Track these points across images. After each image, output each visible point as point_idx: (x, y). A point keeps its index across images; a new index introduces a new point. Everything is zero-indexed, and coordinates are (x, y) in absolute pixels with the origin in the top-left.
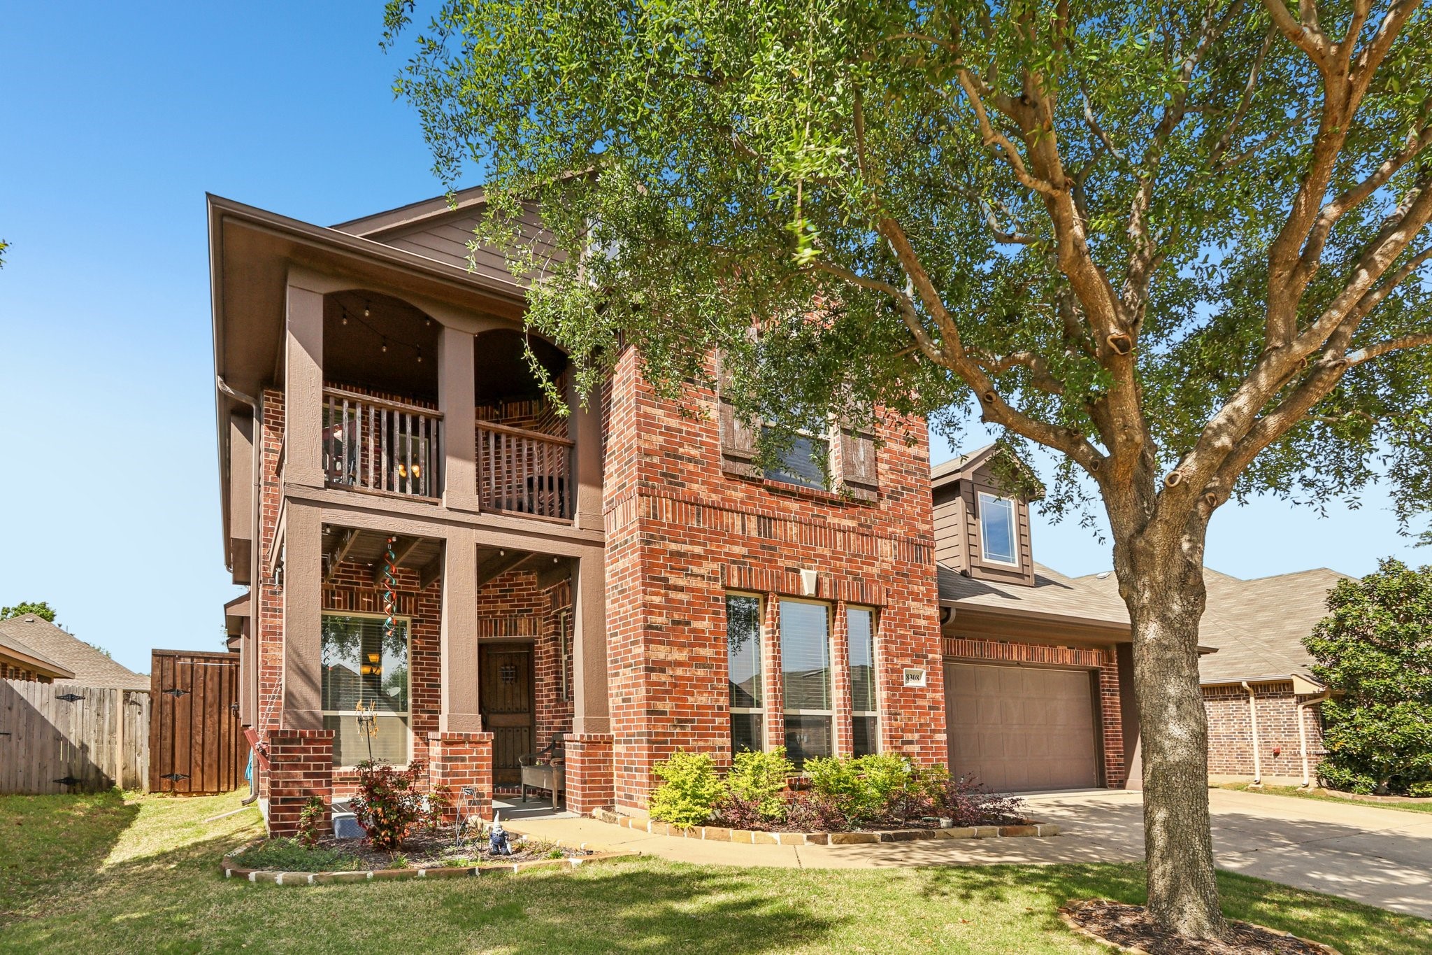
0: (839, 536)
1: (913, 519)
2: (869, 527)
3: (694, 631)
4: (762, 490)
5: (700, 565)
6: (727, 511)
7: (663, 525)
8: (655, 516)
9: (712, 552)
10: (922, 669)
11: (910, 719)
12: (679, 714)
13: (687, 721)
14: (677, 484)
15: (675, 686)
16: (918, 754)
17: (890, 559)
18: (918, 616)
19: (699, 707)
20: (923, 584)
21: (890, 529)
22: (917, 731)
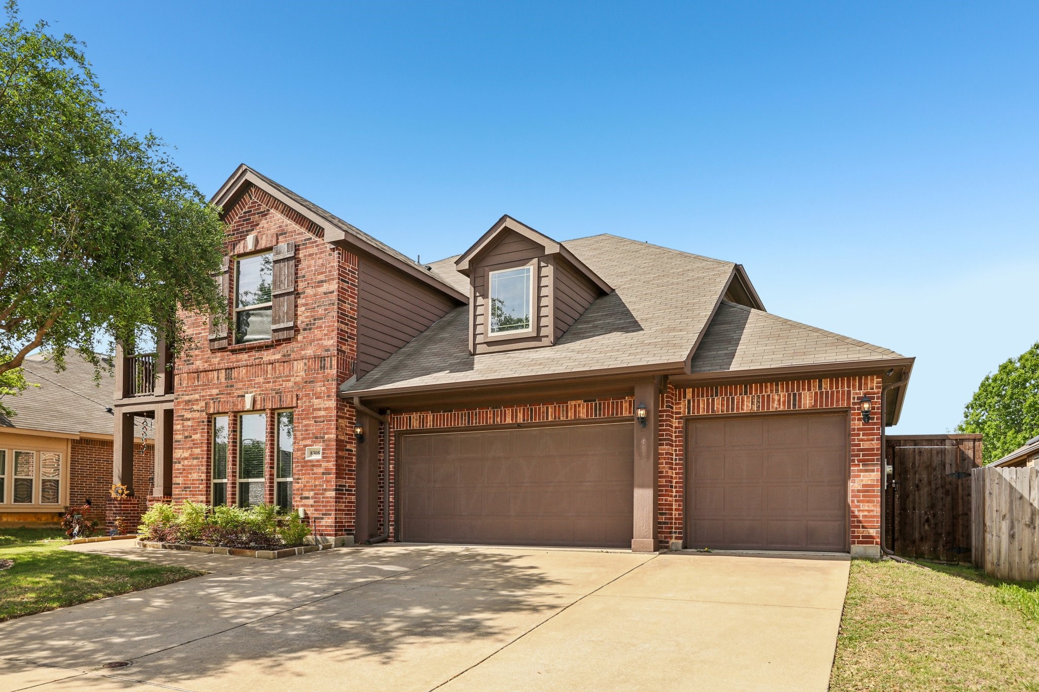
0: (270, 367)
1: (321, 339)
2: (289, 355)
3: (193, 440)
4: (228, 353)
5: (198, 404)
6: (211, 371)
7: (183, 387)
8: (181, 383)
9: (203, 396)
10: (319, 447)
11: (307, 482)
12: (185, 484)
13: (188, 488)
14: (190, 364)
15: (184, 470)
16: (312, 506)
17: (302, 373)
18: (320, 409)
19: (193, 480)
20: (324, 385)
21: (303, 352)
22: (312, 490)
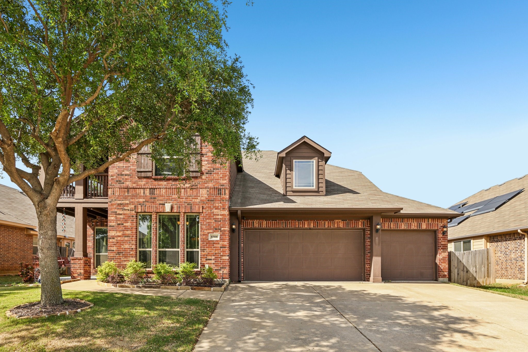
0: (183, 190)
1: (218, 180)
2: (197, 185)
3: (125, 226)
4: (152, 180)
5: (128, 206)
6: (138, 188)
7: (116, 196)
8: (113, 194)
9: (132, 202)
10: (218, 234)
11: (210, 251)
12: (118, 251)
13: (121, 253)
14: (121, 183)
15: (118, 243)
16: (213, 264)
17: (206, 196)
18: (218, 215)
19: (125, 249)
20: (221, 203)
21: (206, 185)
22: (214, 256)
